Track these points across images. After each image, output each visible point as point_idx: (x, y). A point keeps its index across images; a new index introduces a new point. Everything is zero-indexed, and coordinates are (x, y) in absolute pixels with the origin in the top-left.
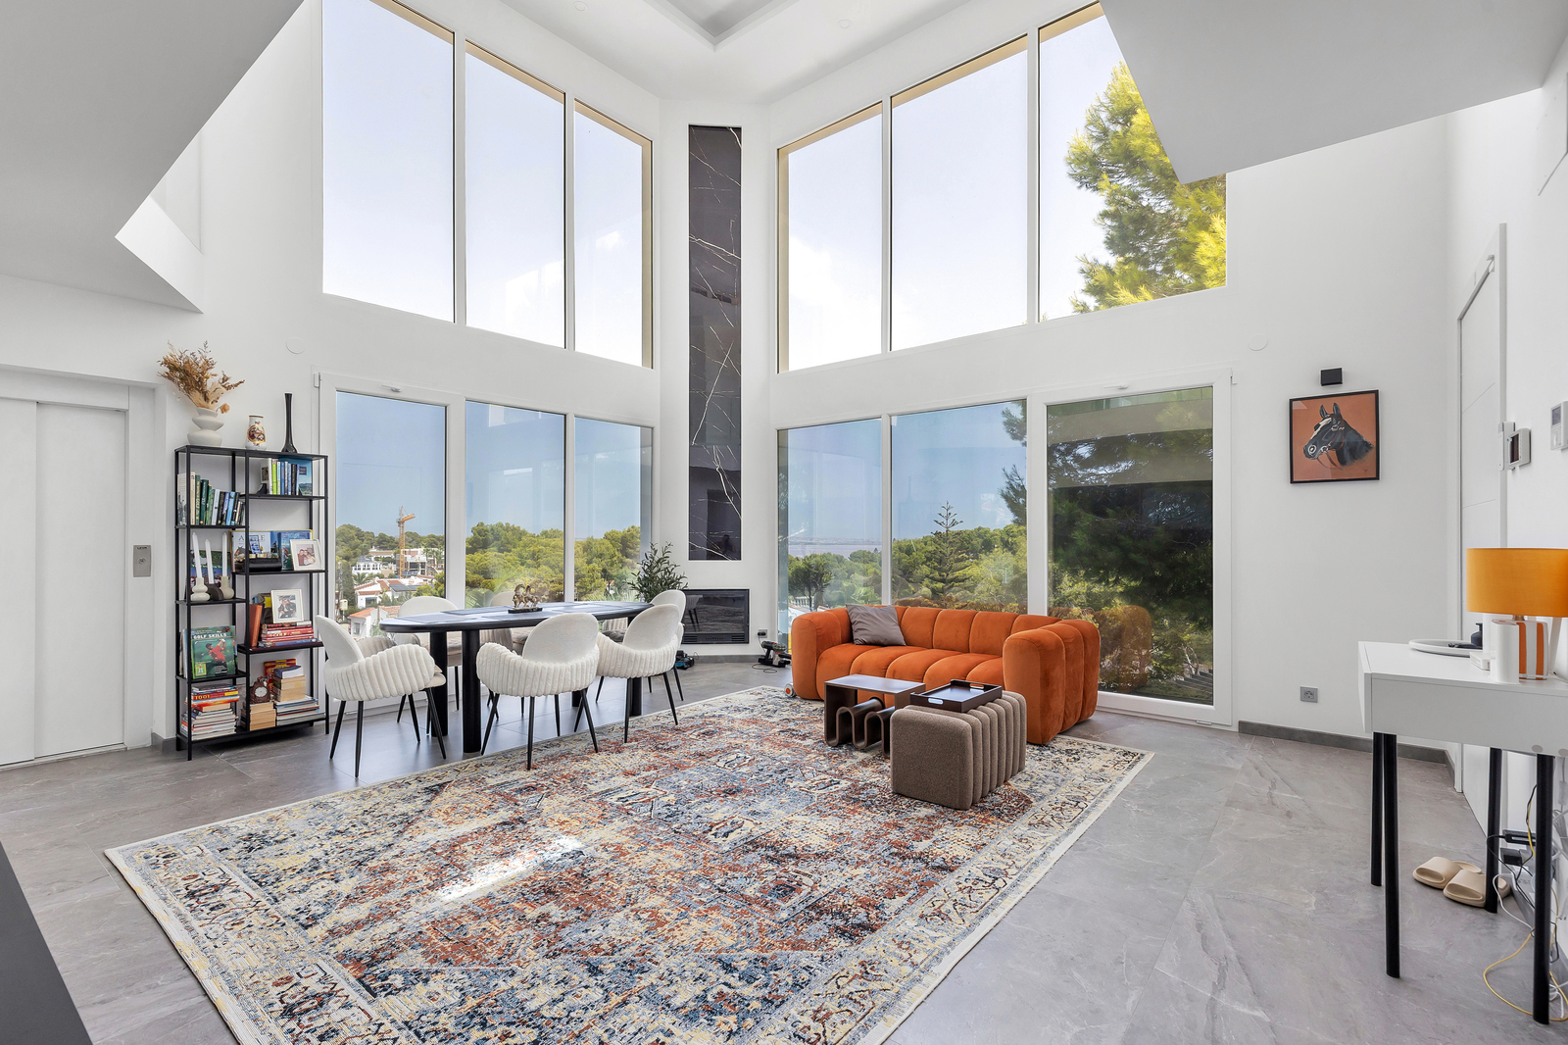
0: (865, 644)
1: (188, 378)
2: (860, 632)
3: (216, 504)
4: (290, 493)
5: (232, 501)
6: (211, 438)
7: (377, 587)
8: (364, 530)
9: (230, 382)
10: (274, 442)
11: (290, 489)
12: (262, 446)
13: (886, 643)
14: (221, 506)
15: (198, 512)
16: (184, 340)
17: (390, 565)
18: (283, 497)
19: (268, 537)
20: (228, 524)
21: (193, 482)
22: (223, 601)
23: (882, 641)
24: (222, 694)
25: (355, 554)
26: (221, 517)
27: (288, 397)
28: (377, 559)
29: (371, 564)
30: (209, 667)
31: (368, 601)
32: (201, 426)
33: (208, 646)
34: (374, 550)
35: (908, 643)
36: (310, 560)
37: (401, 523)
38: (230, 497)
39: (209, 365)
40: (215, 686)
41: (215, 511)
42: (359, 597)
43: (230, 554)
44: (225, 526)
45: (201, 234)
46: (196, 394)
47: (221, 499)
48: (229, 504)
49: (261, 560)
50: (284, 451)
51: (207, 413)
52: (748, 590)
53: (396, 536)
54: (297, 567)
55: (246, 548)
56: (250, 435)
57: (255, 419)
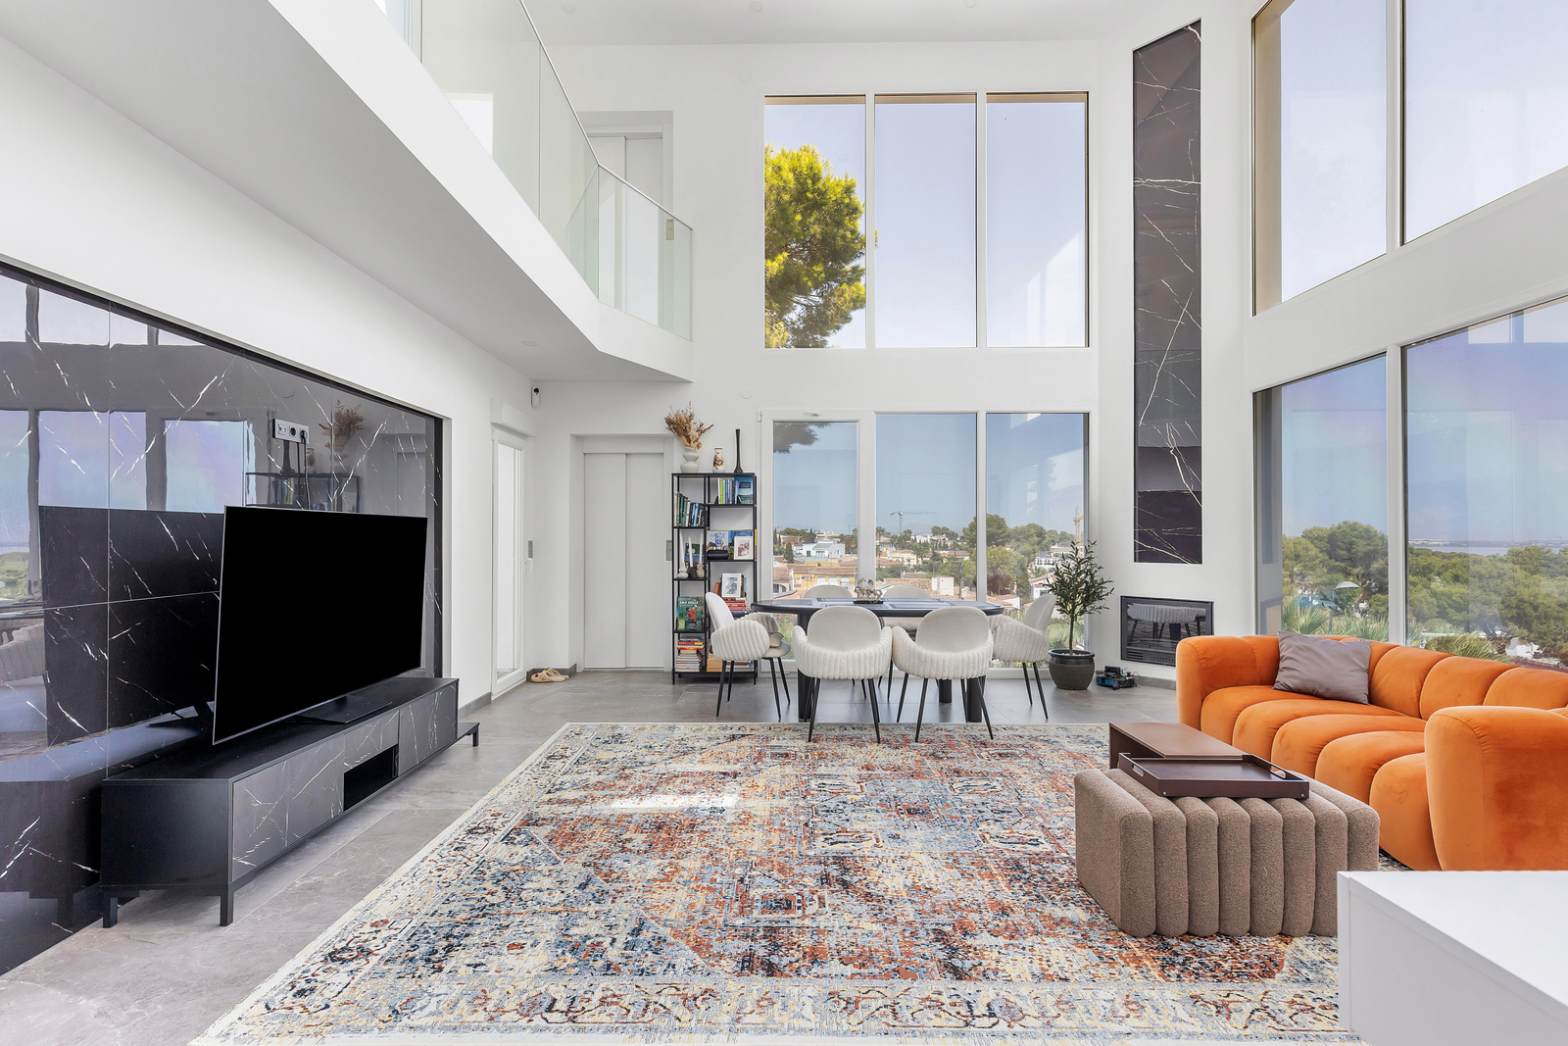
0: (1290, 690)
1: (680, 428)
2: (1286, 673)
3: (688, 513)
4: (731, 503)
5: (697, 510)
6: (692, 467)
8: (1047, 529)
9: (704, 427)
10: (729, 467)
11: (731, 500)
12: (721, 469)
13: (1328, 695)
14: (691, 513)
15: (679, 518)
16: (675, 404)
18: (727, 505)
19: (727, 535)
20: (695, 526)
21: (675, 497)
22: (697, 579)
23: (1321, 691)
24: (693, 643)
25: (1034, 550)
26: (691, 521)
27: (738, 431)
29: (1051, 560)
30: (686, 623)
32: (687, 459)
33: (687, 609)
35: (1373, 698)
36: (746, 552)
38: (696, 507)
39: (691, 417)
40: (689, 638)
41: (688, 517)
42: (1035, 590)
43: (704, 546)
44: (696, 528)
45: (691, 328)
46: (684, 438)
47: (691, 508)
48: (695, 512)
49: (718, 551)
50: (735, 471)
51: (691, 451)
52: (1212, 603)
53: (1074, 533)
54: (736, 557)
55: (714, 542)
56: (715, 463)
57: (718, 451)
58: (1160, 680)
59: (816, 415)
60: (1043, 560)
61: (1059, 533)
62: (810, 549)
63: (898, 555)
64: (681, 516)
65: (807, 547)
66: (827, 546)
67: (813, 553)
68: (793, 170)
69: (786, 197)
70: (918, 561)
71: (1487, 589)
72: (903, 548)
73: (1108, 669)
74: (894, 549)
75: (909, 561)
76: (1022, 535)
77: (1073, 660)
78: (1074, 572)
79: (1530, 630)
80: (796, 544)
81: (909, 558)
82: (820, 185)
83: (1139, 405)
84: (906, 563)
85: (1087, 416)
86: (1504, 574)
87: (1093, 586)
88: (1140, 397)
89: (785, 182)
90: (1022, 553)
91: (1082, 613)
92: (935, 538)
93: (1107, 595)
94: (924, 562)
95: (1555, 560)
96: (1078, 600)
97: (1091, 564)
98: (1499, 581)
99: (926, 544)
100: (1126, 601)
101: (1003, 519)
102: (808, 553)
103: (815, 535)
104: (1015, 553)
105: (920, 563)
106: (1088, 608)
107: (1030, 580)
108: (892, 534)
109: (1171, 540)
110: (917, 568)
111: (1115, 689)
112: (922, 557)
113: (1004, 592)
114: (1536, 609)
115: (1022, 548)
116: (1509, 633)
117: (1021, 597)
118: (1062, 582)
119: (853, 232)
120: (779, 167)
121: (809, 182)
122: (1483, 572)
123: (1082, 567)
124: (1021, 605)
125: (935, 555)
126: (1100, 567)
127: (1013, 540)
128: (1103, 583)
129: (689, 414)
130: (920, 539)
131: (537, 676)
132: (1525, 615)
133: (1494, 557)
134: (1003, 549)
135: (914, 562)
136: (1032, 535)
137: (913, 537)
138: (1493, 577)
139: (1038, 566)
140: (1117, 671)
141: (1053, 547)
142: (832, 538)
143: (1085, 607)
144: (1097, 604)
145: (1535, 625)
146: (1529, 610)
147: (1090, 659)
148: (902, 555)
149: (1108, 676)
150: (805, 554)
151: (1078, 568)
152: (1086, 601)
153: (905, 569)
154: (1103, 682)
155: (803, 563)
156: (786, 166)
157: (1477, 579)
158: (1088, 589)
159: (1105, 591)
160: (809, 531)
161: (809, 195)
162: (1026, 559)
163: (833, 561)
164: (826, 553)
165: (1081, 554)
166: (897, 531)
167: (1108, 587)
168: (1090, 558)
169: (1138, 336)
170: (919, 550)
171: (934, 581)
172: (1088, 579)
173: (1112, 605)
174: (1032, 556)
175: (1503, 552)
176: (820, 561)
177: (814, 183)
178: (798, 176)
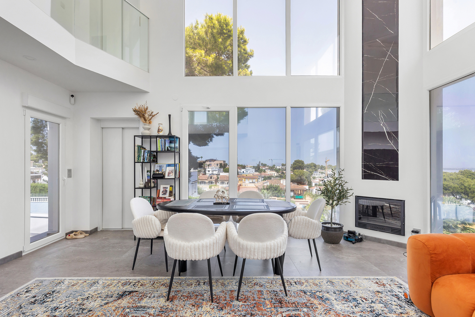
1: (141, 113)
3: (142, 155)
4: (164, 150)
5: (147, 153)
7: (318, 181)
8: (317, 164)
9: (154, 114)
10: (166, 133)
11: (164, 149)
12: (161, 134)
14: (144, 155)
15: (138, 158)
16: (139, 103)
17: (323, 174)
19: (165, 166)
20: (145, 161)
21: (136, 148)
25: (313, 171)
26: (144, 159)
27: (170, 116)
28: (320, 172)
29: (318, 174)
31: (315, 184)
32: (145, 128)
34: (320, 170)
37: (326, 162)
38: (146, 152)
39: (147, 108)
41: (142, 157)
42: (313, 183)
44: (146, 162)
45: (148, 66)
46: (143, 119)
47: (144, 153)
48: (146, 155)
49: (159, 174)
50: (168, 135)
51: (146, 125)
52: (404, 201)
53: (325, 166)
54: (166, 177)
55: (158, 169)
56: (158, 131)
57: (160, 125)
58: (375, 238)
59: (208, 108)
60: (316, 174)
61: (320, 166)
62: (244, 171)
63: (271, 172)
64: (139, 156)
65: (243, 170)
66: (249, 170)
67: (245, 172)
68: (218, 20)
69: (215, 31)
70: (277, 174)
71: (455, 183)
72: (273, 170)
73: (349, 232)
74: (270, 170)
75: (274, 174)
76: (309, 166)
77: (333, 229)
78: (333, 184)
79: (468, 196)
80: (240, 169)
81: (274, 173)
82: (229, 27)
83: (365, 103)
84: (273, 175)
85: (338, 109)
86: (460, 178)
87: (343, 192)
88: (365, 99)
89: (214, 24)
90: (309, 172)
91: (337, 205)
92: (283, 167)
93: (350, 196)
94: (279, 175)
95: (473, 174)
96: (335, 198)
97: (342, 181)
98: (458, 180)
99: (280, 169)
100: (358, 198)
101: (303, 161)
102: (243, 172)
103: (245, 166)
104: (307, 172)
105: (278, 175)
106: (340, 203)
107: (312, 180)
108: (269, 166)
109: (381, 168)
110: (277, 177)
111: (353, 243)
112: (278, 173)
113: (304, 184)
114: (470, 189)
115: (309, 170)
116: (461, 197)
117: (309, 185)
118: (327, 189)
119: (244, 50)
120: (211, 18)
121: (225, 26)
122: (453, 178)
123: (337, 182)
124: (309, 188)
125: (282, 172)
126: (346, 182)
127: (307, 168)
128: (348, 190)
129: (146, 107)
130: (278, 167)
131: (69, 236)
132: (467, 191)
133: (455, 173)
134: (303, 170)
135: (276, 175)
136: (312, 166)
137: (276, 167)
138: (457, 179)
139: (314, 176)
140: (353, 233)
141: (319, 170)
142: (251, 167)
143: (338, 202)
144: (345, 200)
145: (470, 195)
146: (468, 190)
147: (341, 228)
148: (272, 172)
149: (349, 236)
150: (242, 172)
151: (335, 182)
152: (339, 199)
153: (273, 177)
154: (347, 239)
155: (242, 175)
156: (214, 17)
157: (451, 180)
158: (340, 193)
159: (349, 195)
160: (243, 165)
161: (225, 31)
162: (310, 174)
163: (251, 174)
164: (249, 172)
165: (337, 176)
166: (271, 165)
167: (351, 192)
168: (341, 177)
169: (364, 69)
170: (277, 171)
171: (282, 181)
172: (340, 188)
173: (352, 200)
174: (312, 173)
175: (457, 172)
176: (247, 174)
177: (226, 26)
178: (219, 22)
